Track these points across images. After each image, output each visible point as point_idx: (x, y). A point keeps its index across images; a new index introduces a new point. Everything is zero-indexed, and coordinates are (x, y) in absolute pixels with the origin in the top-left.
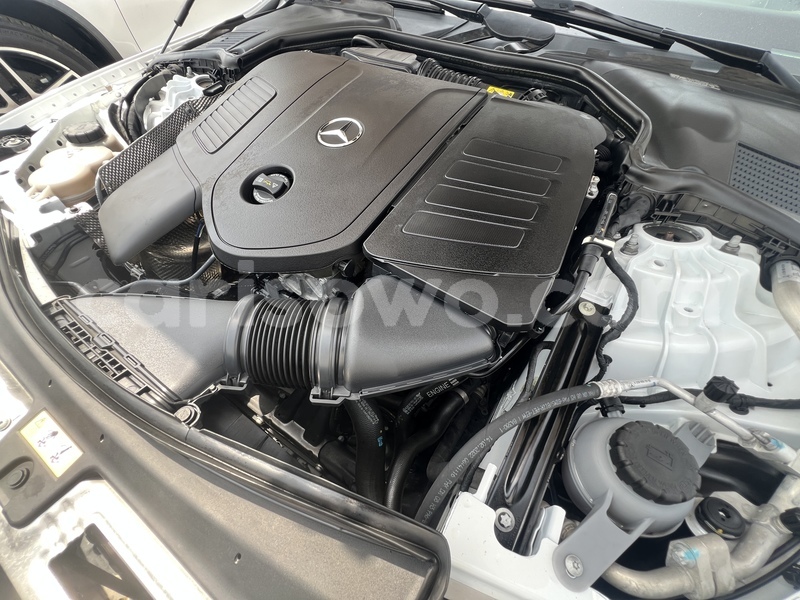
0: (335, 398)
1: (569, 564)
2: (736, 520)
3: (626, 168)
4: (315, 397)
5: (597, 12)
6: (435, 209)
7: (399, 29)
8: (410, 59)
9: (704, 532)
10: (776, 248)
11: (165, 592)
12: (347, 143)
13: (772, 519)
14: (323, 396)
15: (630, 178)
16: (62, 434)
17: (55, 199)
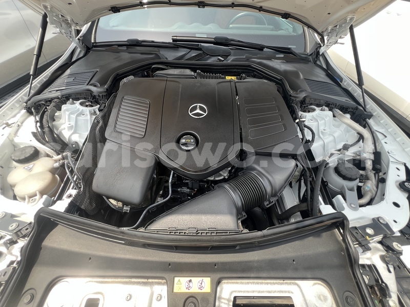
0: (272, 202)
1: (353, 206)
2: (364, 176)
3: (290, 95)
4: (267, 205)
5: (239, 41)
6: (254, 127)
7: (167, 59)
8: (188, 72)
9: (363, 184)
10: (332, 106)
11: (278, 292)
12: (205, 114)
13: (371, 171)
14: (270, 203)
15: (292, 98)
16: (193, 279)
17: (45, 197)
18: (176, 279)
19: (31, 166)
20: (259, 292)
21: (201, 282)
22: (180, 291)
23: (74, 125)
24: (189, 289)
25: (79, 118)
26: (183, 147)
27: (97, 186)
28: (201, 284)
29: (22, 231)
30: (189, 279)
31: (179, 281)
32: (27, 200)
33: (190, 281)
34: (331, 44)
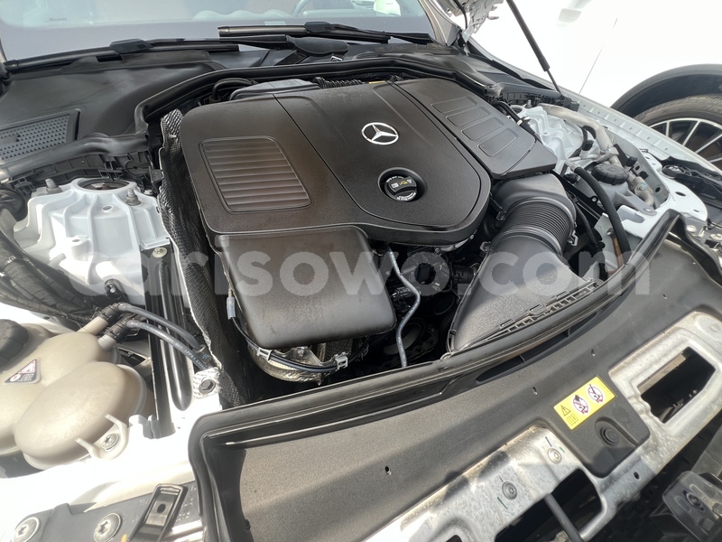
3: (486, 91)
15: (489, 96)
16: (578, 393)
17: (134, 419)
18: (558, 408)
19: (31, 368)
20: (665, 355)
21: (591, 390)
22: (578, 423)
23: (90, 239)
24: (587, 412)
25: (100, 218)
26: (398, 198)
27: (274, 332)
28: (594, 392)
29: (149, 522)
30: (572, 396)
31: (563, 408)
32: (90, 449)
33: (577, 398)
34: (481, 21)
